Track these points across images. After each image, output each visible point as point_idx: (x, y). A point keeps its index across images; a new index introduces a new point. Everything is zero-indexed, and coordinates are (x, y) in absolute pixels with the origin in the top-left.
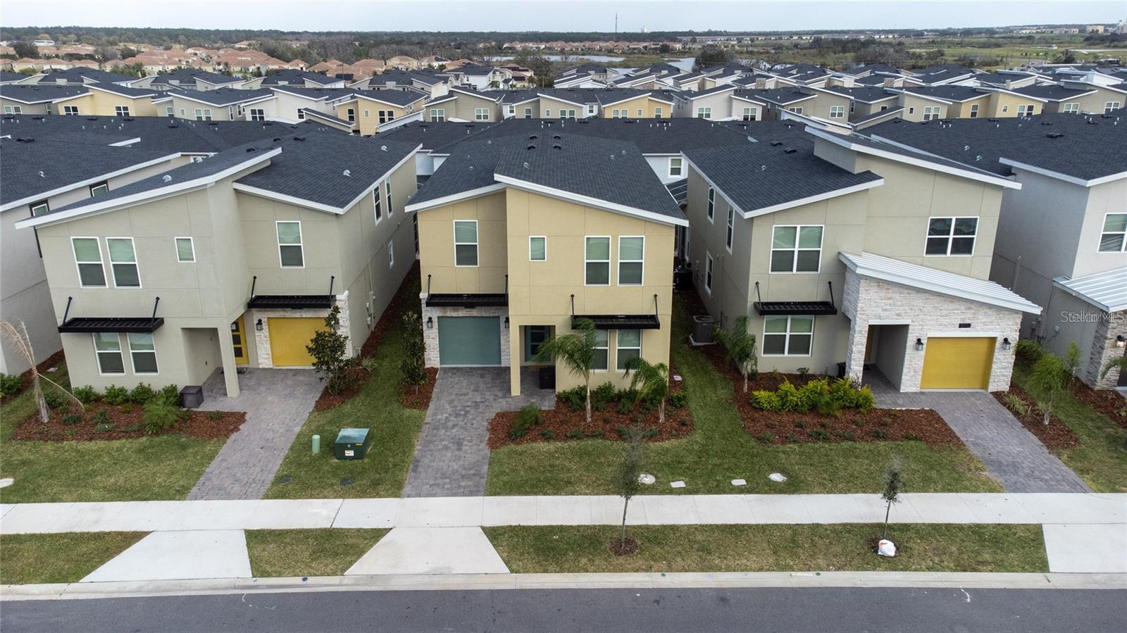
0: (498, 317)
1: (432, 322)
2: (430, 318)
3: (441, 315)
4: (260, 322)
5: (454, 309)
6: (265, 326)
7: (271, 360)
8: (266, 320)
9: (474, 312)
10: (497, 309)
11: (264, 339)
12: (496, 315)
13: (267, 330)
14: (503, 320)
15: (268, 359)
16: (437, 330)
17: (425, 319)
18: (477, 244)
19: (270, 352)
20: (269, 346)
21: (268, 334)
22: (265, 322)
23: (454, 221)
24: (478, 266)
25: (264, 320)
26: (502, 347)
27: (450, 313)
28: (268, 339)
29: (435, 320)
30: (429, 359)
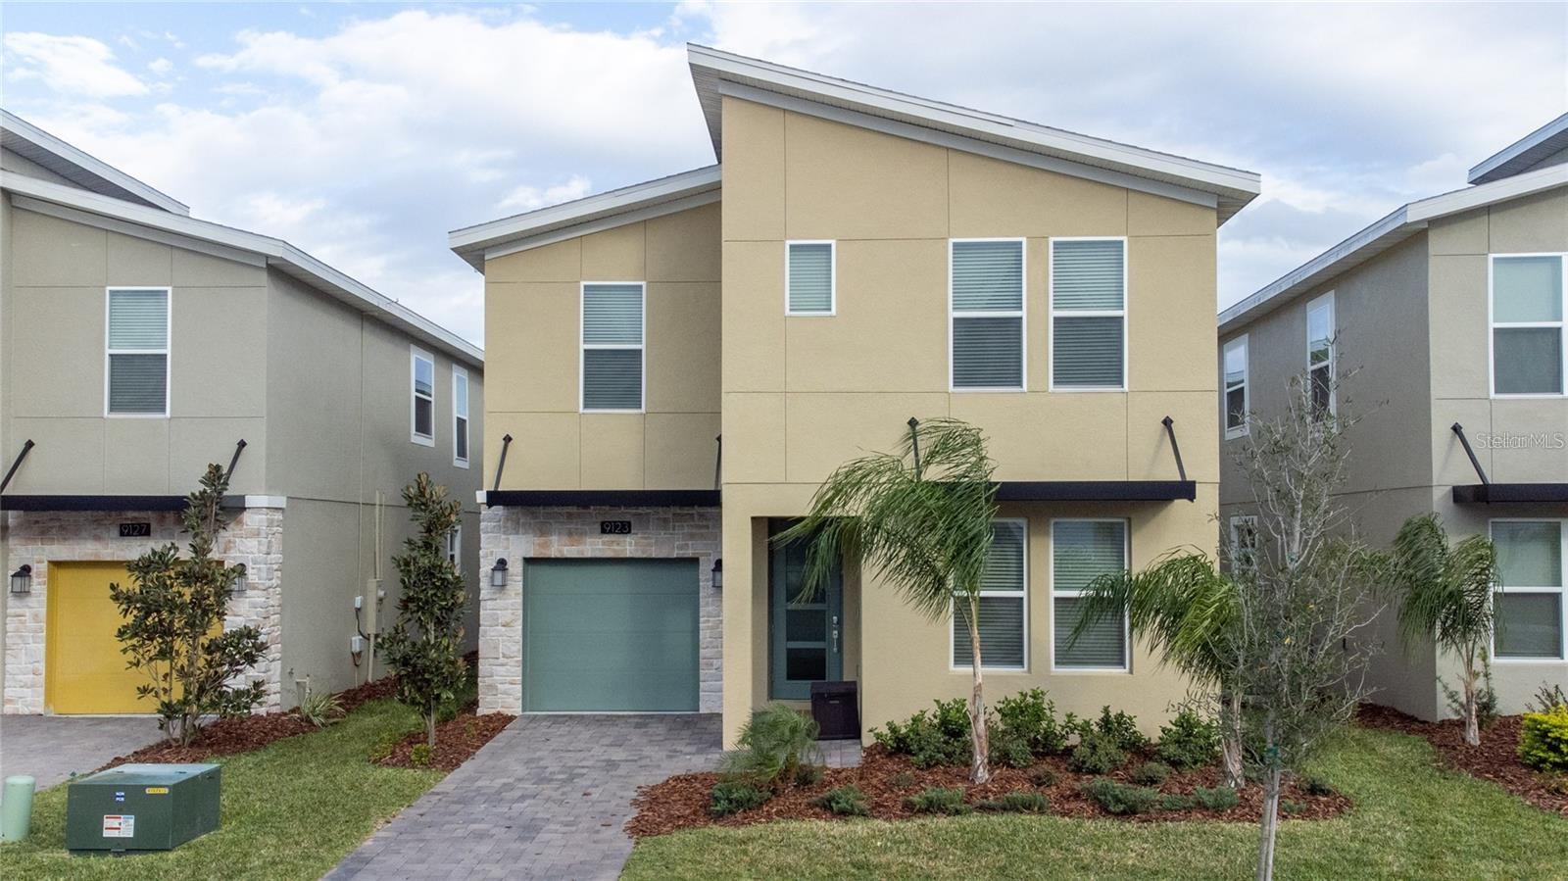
0: (694, 561)
1: (504, 570)
2: (502, 565)
3: (531, 554)
4: (25, 571)
5: (570, 534)
6: (38, 585)
7: (42, 690)
8: (44, 567)
9: (627, 546)
10: (692, 536)
11: (32, 625)
12: (689, 553)
13: (44, 598)
14: (705, 568)
15: (33, 686)
16: (520, 600)
17: (486, 566)
18: (642, 346)
19: (42, 667)
20: (42, 646)
21: (43, 611)
22: (39, 575)
23: (583, 283)
24: (643, 410)
25: (40, 569)
26: (702, 652)
27: (559, 546)
28: (44, 625)
29: (516, 568)
30: (492, 687)
